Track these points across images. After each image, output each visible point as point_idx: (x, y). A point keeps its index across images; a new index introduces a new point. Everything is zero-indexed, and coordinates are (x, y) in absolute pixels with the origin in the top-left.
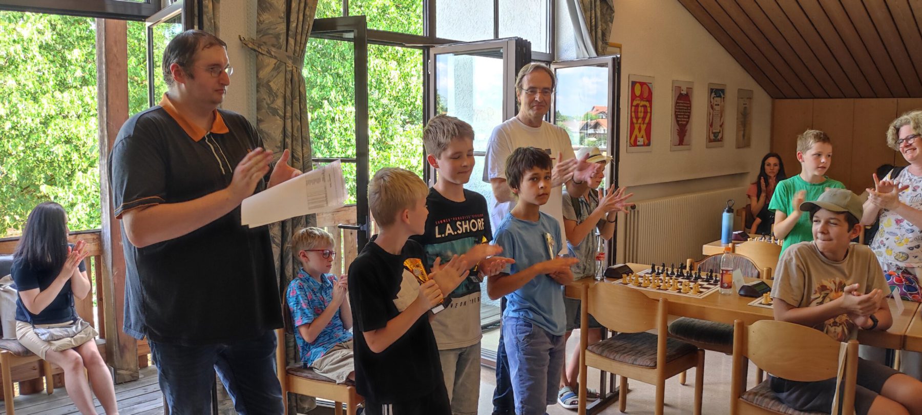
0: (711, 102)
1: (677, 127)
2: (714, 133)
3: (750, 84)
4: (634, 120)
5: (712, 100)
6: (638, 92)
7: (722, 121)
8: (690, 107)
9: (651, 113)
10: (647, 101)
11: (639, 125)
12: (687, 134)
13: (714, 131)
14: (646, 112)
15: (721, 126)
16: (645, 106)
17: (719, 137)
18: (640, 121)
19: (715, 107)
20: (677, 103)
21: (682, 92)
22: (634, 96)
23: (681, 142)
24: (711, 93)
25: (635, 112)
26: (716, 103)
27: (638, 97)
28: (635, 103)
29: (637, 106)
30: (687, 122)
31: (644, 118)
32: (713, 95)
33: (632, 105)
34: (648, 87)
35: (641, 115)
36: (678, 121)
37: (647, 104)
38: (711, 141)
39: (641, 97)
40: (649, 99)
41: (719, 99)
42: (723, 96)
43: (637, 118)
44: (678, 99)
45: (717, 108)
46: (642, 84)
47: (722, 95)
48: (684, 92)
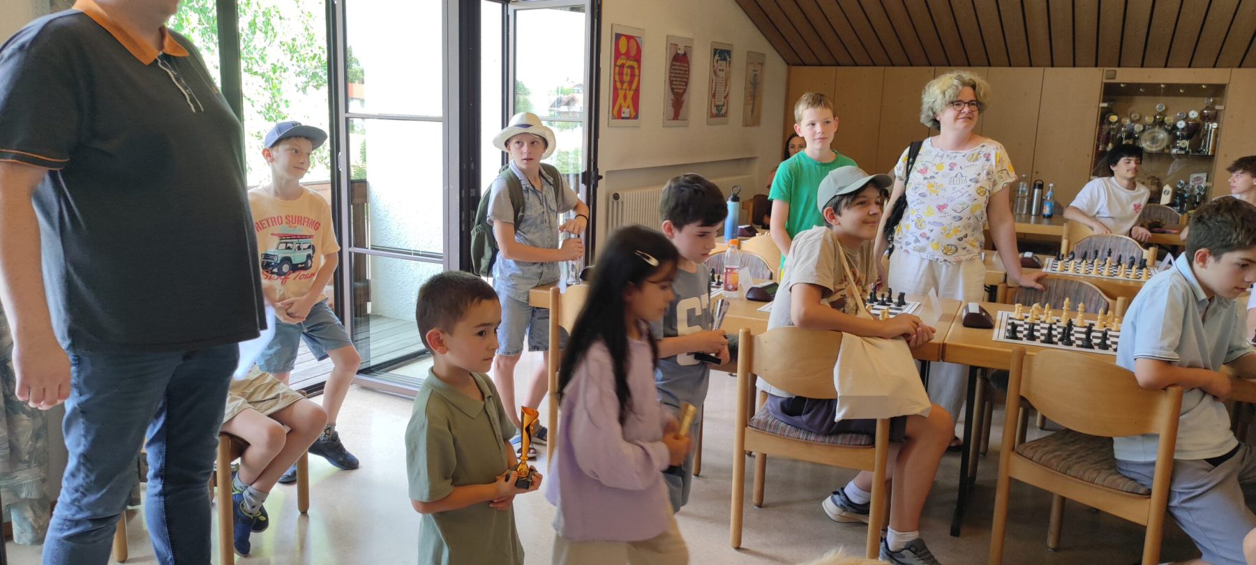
0: (714, 67)
1: (672, 96)
2: (717, 107)
3: (762, 45)
4: (619, 85)
5: (715, 64)
6: (623, 49)
7: (726, 93)
8: (689, 71)
9: (639, 76)
10: (634, 60)
11: (624, 91)
12: (684, 105)
13: (717, 103)
14: (633, 75)
15: (725, 97)
16: (632, 68)
17: (723, 112)
18: (626, 86)
19: (718, 73)
20: (672, 65)
21: (679, 52)
22: (618, 54)
23: (676, 116)
24: (715, 54)
25: (619, 74)
26: (721, 68)
27: (624, 54)
28: (619, 62)
29: (622, 66)
30: (685, 91)
31: (631, 83)
32: (717, 57)
33: (615, 65)
34: (637, 42)
35: (627, 78)
36: (672, 89)
37: (635, 64)
38: (713, 116)
39: (627, 54)
40: (638, 58)
41: (725, 62)
42: (728, 59)
43: (622, 82)
44: (673, 61)
45: (722, 74)
46: (629, 38)
47: (728, 57)
48: (680, 52)
